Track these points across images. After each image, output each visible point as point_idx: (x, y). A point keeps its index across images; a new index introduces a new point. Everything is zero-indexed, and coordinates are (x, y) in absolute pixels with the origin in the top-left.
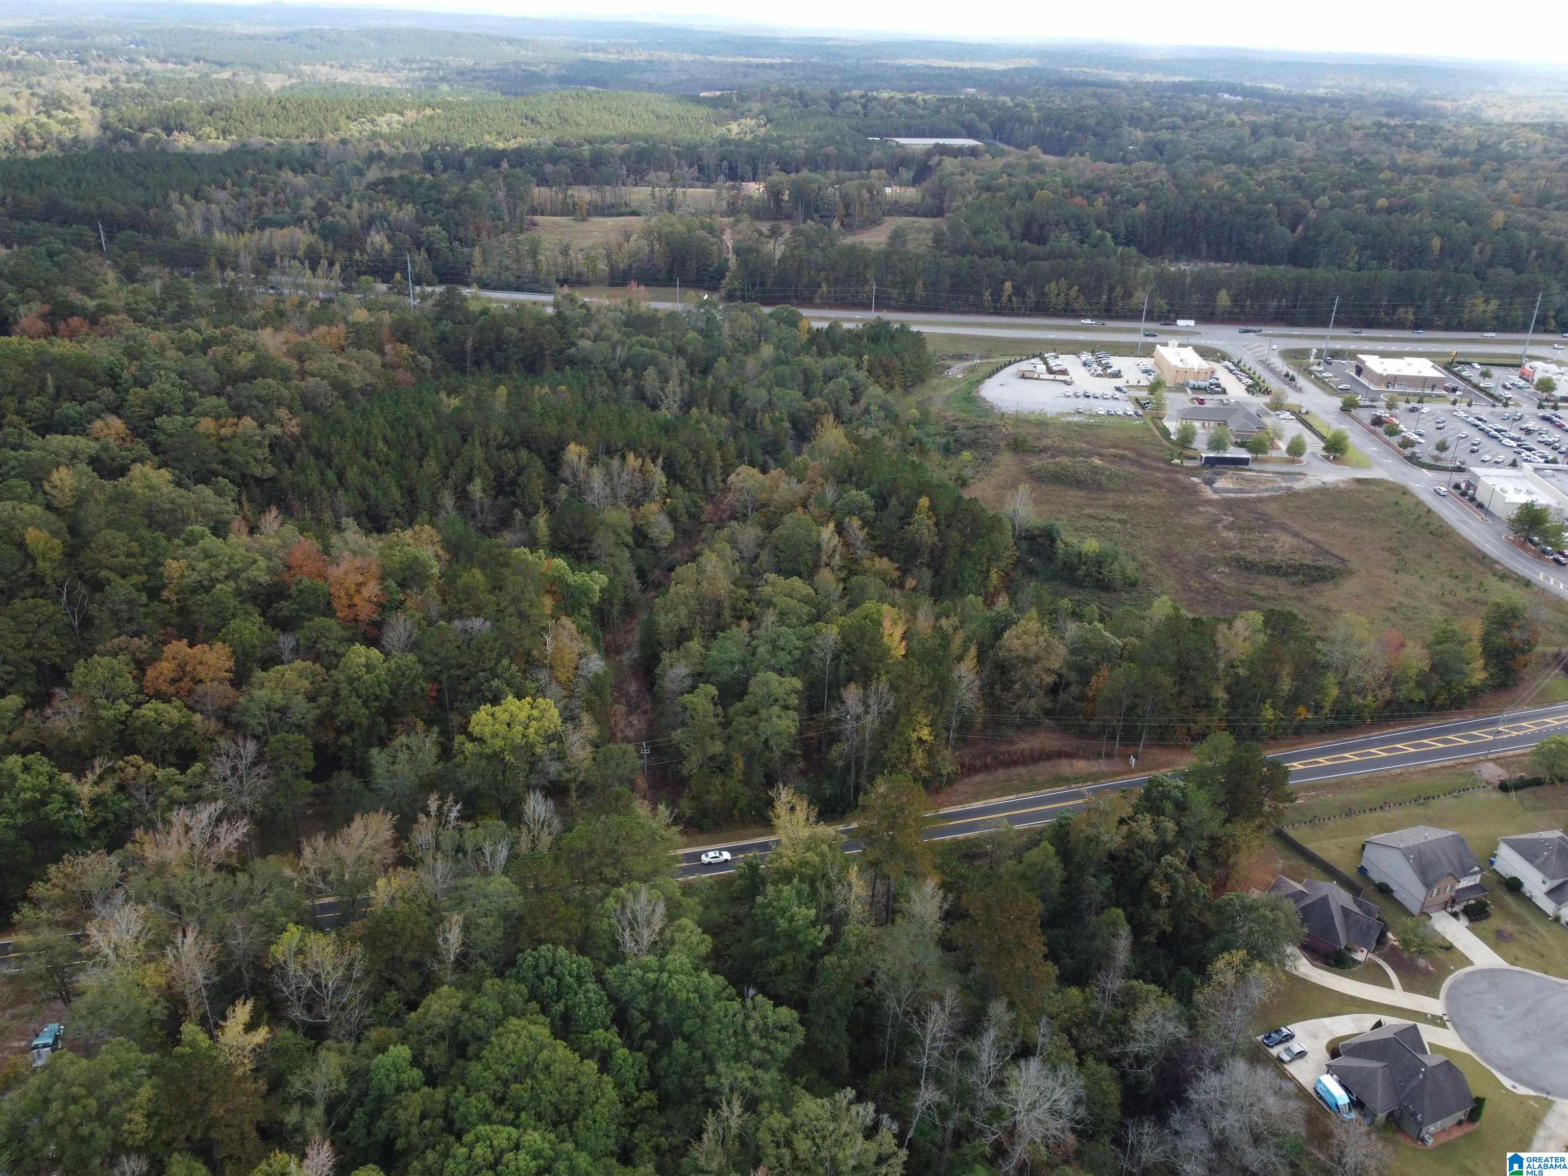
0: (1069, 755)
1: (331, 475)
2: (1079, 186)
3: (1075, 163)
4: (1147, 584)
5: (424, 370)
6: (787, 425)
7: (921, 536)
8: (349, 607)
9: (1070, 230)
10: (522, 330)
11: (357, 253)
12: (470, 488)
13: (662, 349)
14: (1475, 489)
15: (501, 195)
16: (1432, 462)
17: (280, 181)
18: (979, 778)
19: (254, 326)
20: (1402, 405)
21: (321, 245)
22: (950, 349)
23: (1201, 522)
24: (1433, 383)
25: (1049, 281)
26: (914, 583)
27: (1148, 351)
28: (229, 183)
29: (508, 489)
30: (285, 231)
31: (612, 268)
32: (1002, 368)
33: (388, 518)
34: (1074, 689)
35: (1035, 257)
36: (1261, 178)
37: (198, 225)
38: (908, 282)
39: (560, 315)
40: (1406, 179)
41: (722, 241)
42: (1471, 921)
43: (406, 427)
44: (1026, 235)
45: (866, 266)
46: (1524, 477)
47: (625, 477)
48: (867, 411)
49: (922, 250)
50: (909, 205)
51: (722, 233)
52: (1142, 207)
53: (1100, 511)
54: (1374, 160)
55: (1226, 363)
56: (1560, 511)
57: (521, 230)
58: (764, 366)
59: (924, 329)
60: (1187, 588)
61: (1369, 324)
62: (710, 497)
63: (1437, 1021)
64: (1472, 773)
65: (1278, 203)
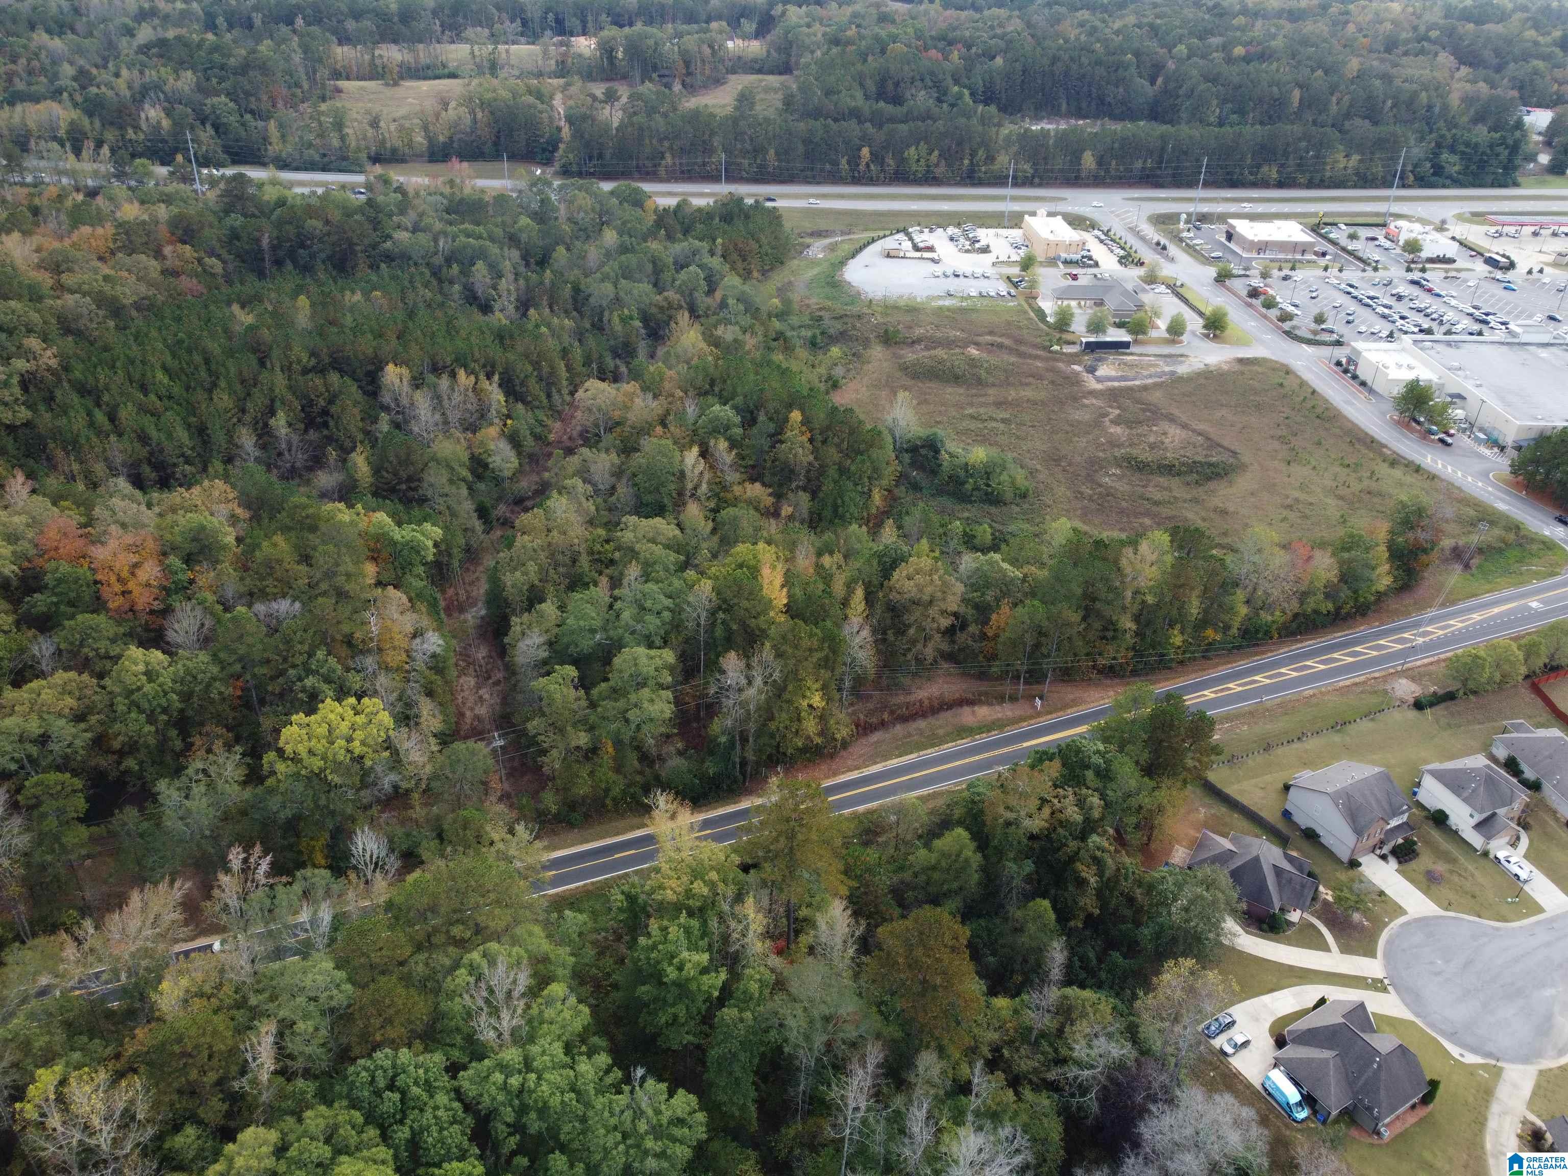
0: (971, 703)
1: (100, 417)
2: (932, 37)
3: (926, 13)
4: (1038, 494)
5: (213, 275)
6: (637, 323)
7: (795, 455)
9: (925, 87)
10: (327, 222)
11: (130, 131)
12: (272, 422)
13: (492, 239)
14: (1356, 365)
15: (297, 58)
16: (1311, 337)
17: (33, 45)
18: (876, 737)
20: (1275, 273)
21: (86, 121)
22: (808, 226)
23: (1087, 417)
24: (1303, 248)
25: (908, 146)
26: (790, 509)
27: (1015, 220)
29: (319, 420)
30: (41, 107)
31: (430, 140)
32: (865, 246)
33: (175, 465)
34: (973, 629)
35: (892, 120)
36: (1117, 25)
38: (758, 151)
39: (370, 202)
40: (1259, 23)
41: (552, 107)
42: (1400, 863)
43: (189, 351)
44: (881, 95)
45: (713, 133)
46: (1403, 350)
47: (457, 398)
48: (723, 305)
49: (771, 113)
50: (755, 61)
51: (551, 98)
52: (999, 61)
53: (982, 410)
54: (1225, 4)
55: (1096, 232)
56: (1441, 386)
57: (324, 99)
58: (608, 254)
59: (779, 204)
60: (1079, 496)
61: (1233, 184)
62: (557, 414)
63: (1377, 985)
64: (1385, 692)
65: (1136, 54)
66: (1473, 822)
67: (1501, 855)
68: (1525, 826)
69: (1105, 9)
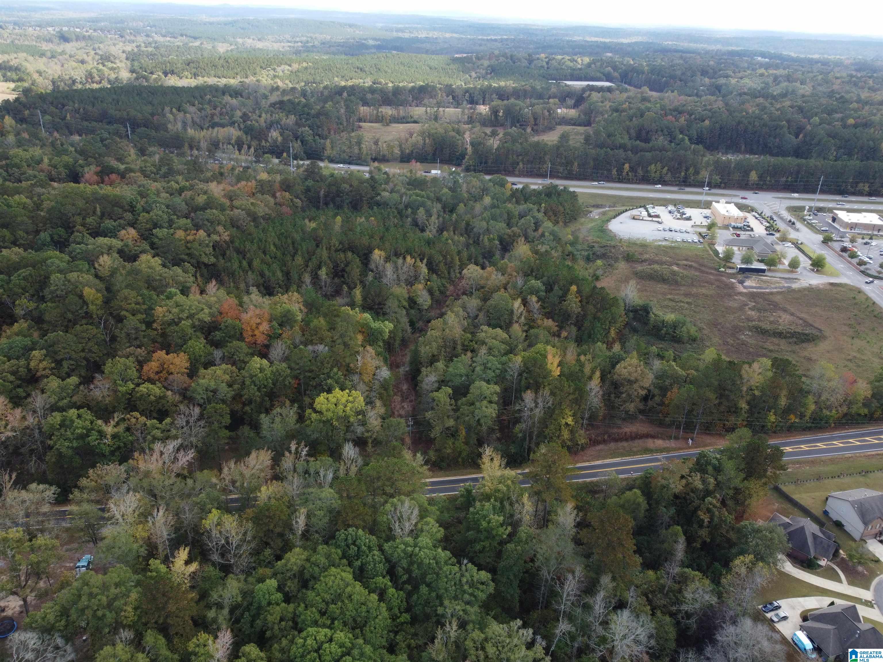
0: (653, 437)
1: (245, 263)
2: (670, 110)
3: (669, 96)
4: (702, 340)
5: (297, 207)
6: (497, 242)
7: (571, 308)
8: (252, 336)
9: (664, 135)
10: (351, 186)
11: (264, 142)
12: (320, 272)
13: (428, 198)
15: (342, 111)
16: (877, 274)
17: (224, 102)
18: (599, 447)
19: (207, 181)
20: (860, 241)
21: (244, 137)
22: (592, 202)
23: (736, 305)
24: (879, 228)
25: (651, 164)
26: (566, 334)
27: (708, 205)
28: (196, 102)
29: (340, 274)
30: (225, 129)
31: (402, 152)
32: (621, 213)
33: (274, 288)
34: (657, 399)
35: (643, 150)
36: (778, 106)
37: (179, 125)
38: (569, 163)
39: (372, 178)
40: (867, 108)
41: (464, 138)
43: (286, 238)
44: (638, 137)
45: (545, 154)
47: (405, 269)
48: (543, 235)
49: (578, 145)
50: (572, 119)
51: (464, 133)
52: (707, 122)
53: (676, 297)
54: (847, 97)
55: (754, 213)
57: (353, 130)
58: (485, 208)
59: (577, 190)
60: (726, 343)
62: (451, 281)
63: (868, 604)
65: (788, 121)
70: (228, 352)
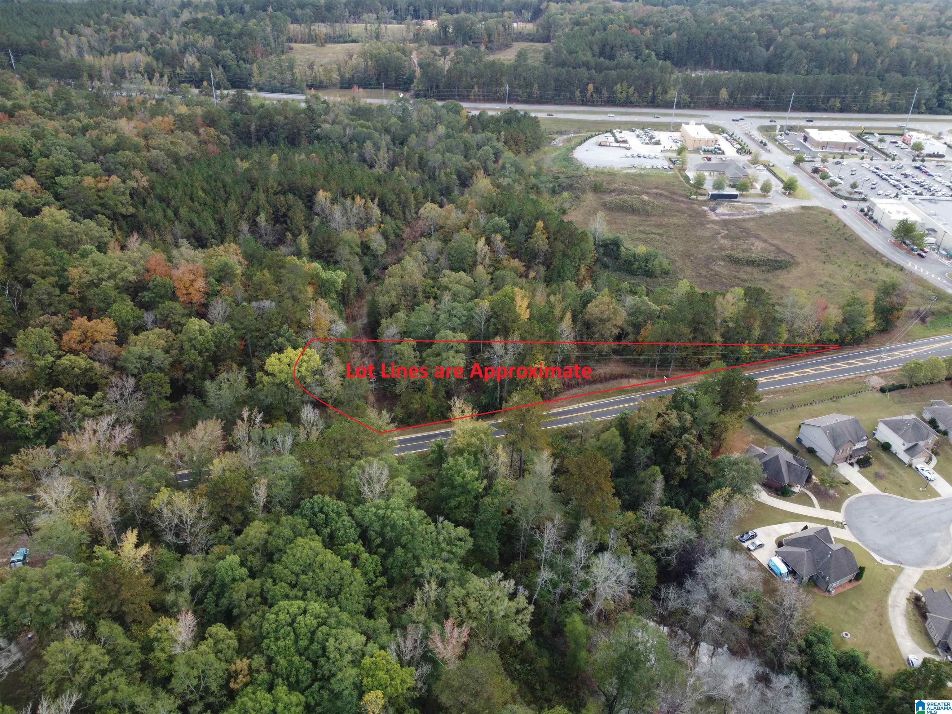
0: (628, 377)
1: (170, 212)
2: (635, 21)
3: (633, 7)
4: (675, 273)
5: (225, 144)
6: (455, 177)
7: (539, 245)
8: (187, 294)
9: (629, 50)
10: (286, 118)
11: (178, 69)
12: (258, 219)
13: (375, 129)
14: (873, 212)
15: (269, 29)
16: (848, 195)
17: (125, 21)
18: (574, 391)
19: (115, 117)
20: (831, 160)
21: (155, 63)
22: (555, 128)
23: (708, 234)
24: (850, 147)
25: (616, 84)
26: (534, 274)
27: (677, 127)
28: (92, 22)
29: (282, 219)
30: (131, 54)
31: (342, 76)
32: (587, 139)
33: (207, 239)
34: (631, 337)
35: (607, 68)
36: (748, 15)
37: (74, 51)
38: (528, 85)
39: (309, 108)
40: (838, 16)
41: (411, 59)
42: (860, 467)
43: (215, 181)
44: (602, 54)
45: (502, 75)
46: (903, 204)
47: (355, 211)
48: (503, 167)
49: (537, 64)
50: (529, 35)
51: (411, 54)
52: (674, 35)
53: (647, 229)
54: (818, 3)
55: (725, 135)
56: (923, 225)
57: (283, 53)
58: (440, 139)
59: (538, 115)
60: (699, 275)
61: (812, 109)
62: (408, 223)
63: (839, 525)
64: (865, 382)
65: (759, 32)
66: (904, 448)
67: (919, 466)
68: (936, 454)
69: (743, 6)
70: (160, 314)
